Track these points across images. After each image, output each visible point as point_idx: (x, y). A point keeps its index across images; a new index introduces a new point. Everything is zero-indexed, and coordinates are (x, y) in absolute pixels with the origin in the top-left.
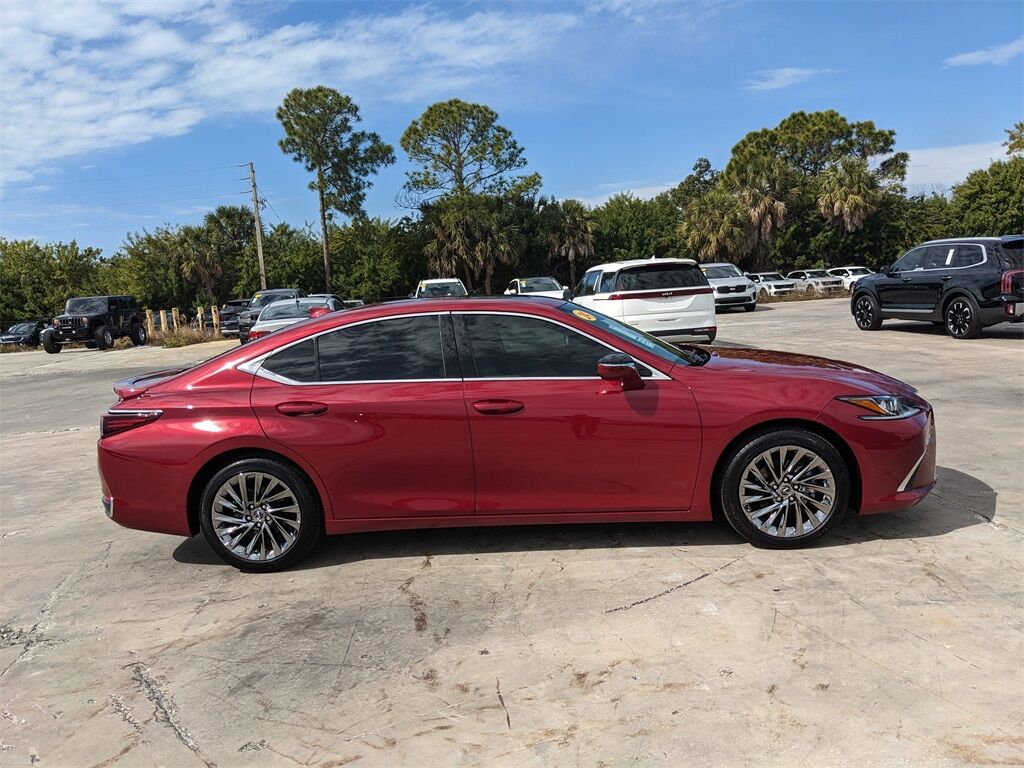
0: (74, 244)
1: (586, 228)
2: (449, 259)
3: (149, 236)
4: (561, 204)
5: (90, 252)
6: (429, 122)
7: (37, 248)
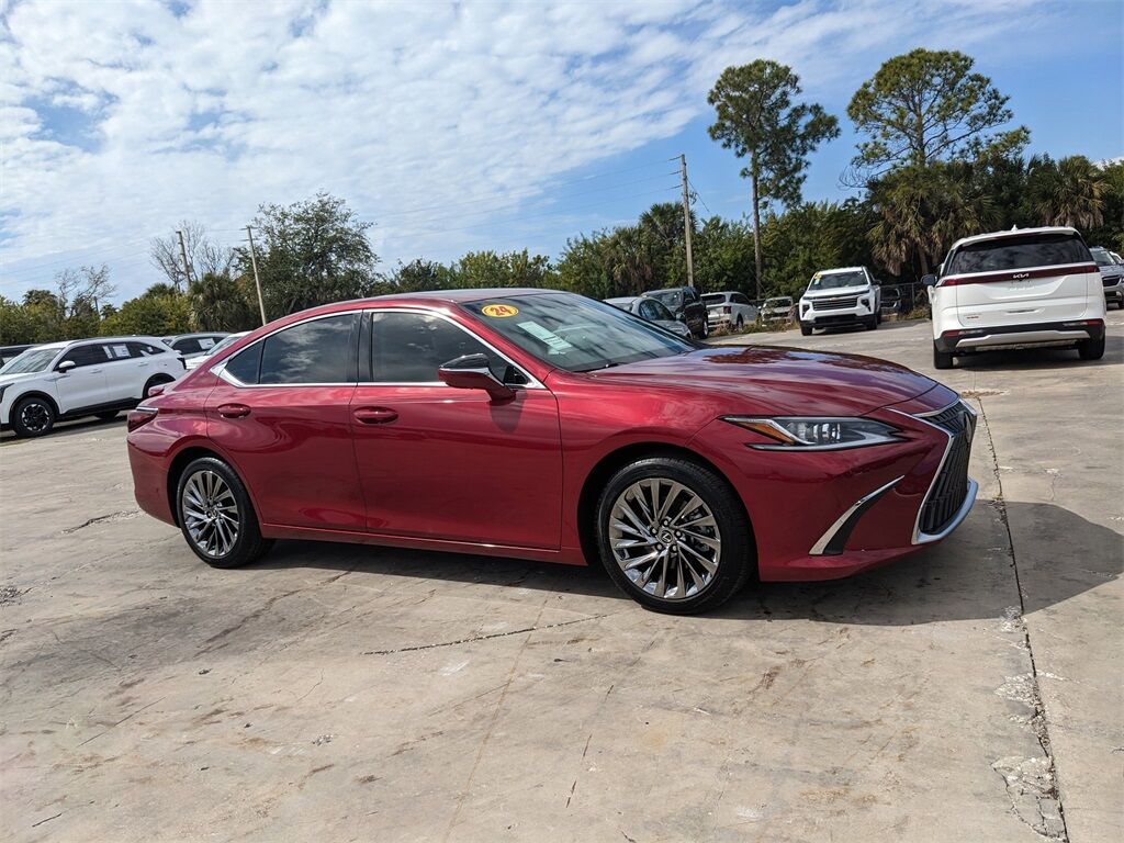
0: (525, 252)
1: (1092, 191)
2: (898, 243)
3: (585, 240)
4: (1057, 163)
5: (538, 260)
6: (881, 81)
7: (495, 258)
